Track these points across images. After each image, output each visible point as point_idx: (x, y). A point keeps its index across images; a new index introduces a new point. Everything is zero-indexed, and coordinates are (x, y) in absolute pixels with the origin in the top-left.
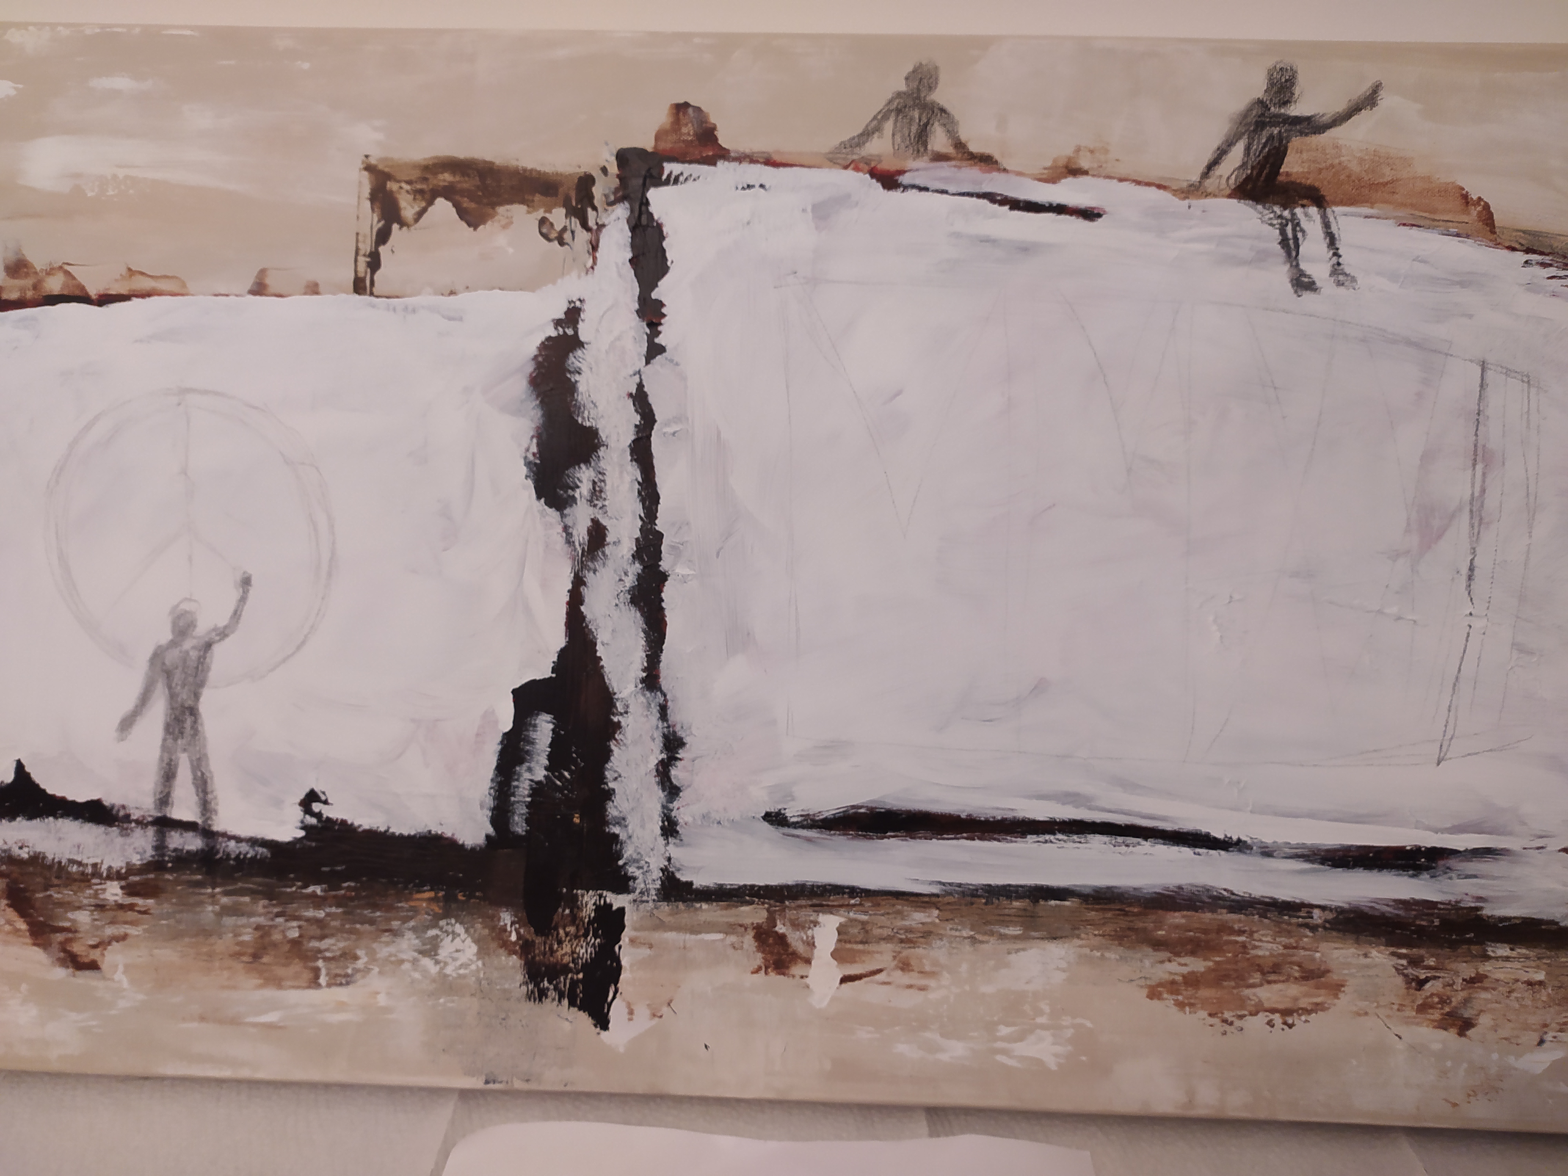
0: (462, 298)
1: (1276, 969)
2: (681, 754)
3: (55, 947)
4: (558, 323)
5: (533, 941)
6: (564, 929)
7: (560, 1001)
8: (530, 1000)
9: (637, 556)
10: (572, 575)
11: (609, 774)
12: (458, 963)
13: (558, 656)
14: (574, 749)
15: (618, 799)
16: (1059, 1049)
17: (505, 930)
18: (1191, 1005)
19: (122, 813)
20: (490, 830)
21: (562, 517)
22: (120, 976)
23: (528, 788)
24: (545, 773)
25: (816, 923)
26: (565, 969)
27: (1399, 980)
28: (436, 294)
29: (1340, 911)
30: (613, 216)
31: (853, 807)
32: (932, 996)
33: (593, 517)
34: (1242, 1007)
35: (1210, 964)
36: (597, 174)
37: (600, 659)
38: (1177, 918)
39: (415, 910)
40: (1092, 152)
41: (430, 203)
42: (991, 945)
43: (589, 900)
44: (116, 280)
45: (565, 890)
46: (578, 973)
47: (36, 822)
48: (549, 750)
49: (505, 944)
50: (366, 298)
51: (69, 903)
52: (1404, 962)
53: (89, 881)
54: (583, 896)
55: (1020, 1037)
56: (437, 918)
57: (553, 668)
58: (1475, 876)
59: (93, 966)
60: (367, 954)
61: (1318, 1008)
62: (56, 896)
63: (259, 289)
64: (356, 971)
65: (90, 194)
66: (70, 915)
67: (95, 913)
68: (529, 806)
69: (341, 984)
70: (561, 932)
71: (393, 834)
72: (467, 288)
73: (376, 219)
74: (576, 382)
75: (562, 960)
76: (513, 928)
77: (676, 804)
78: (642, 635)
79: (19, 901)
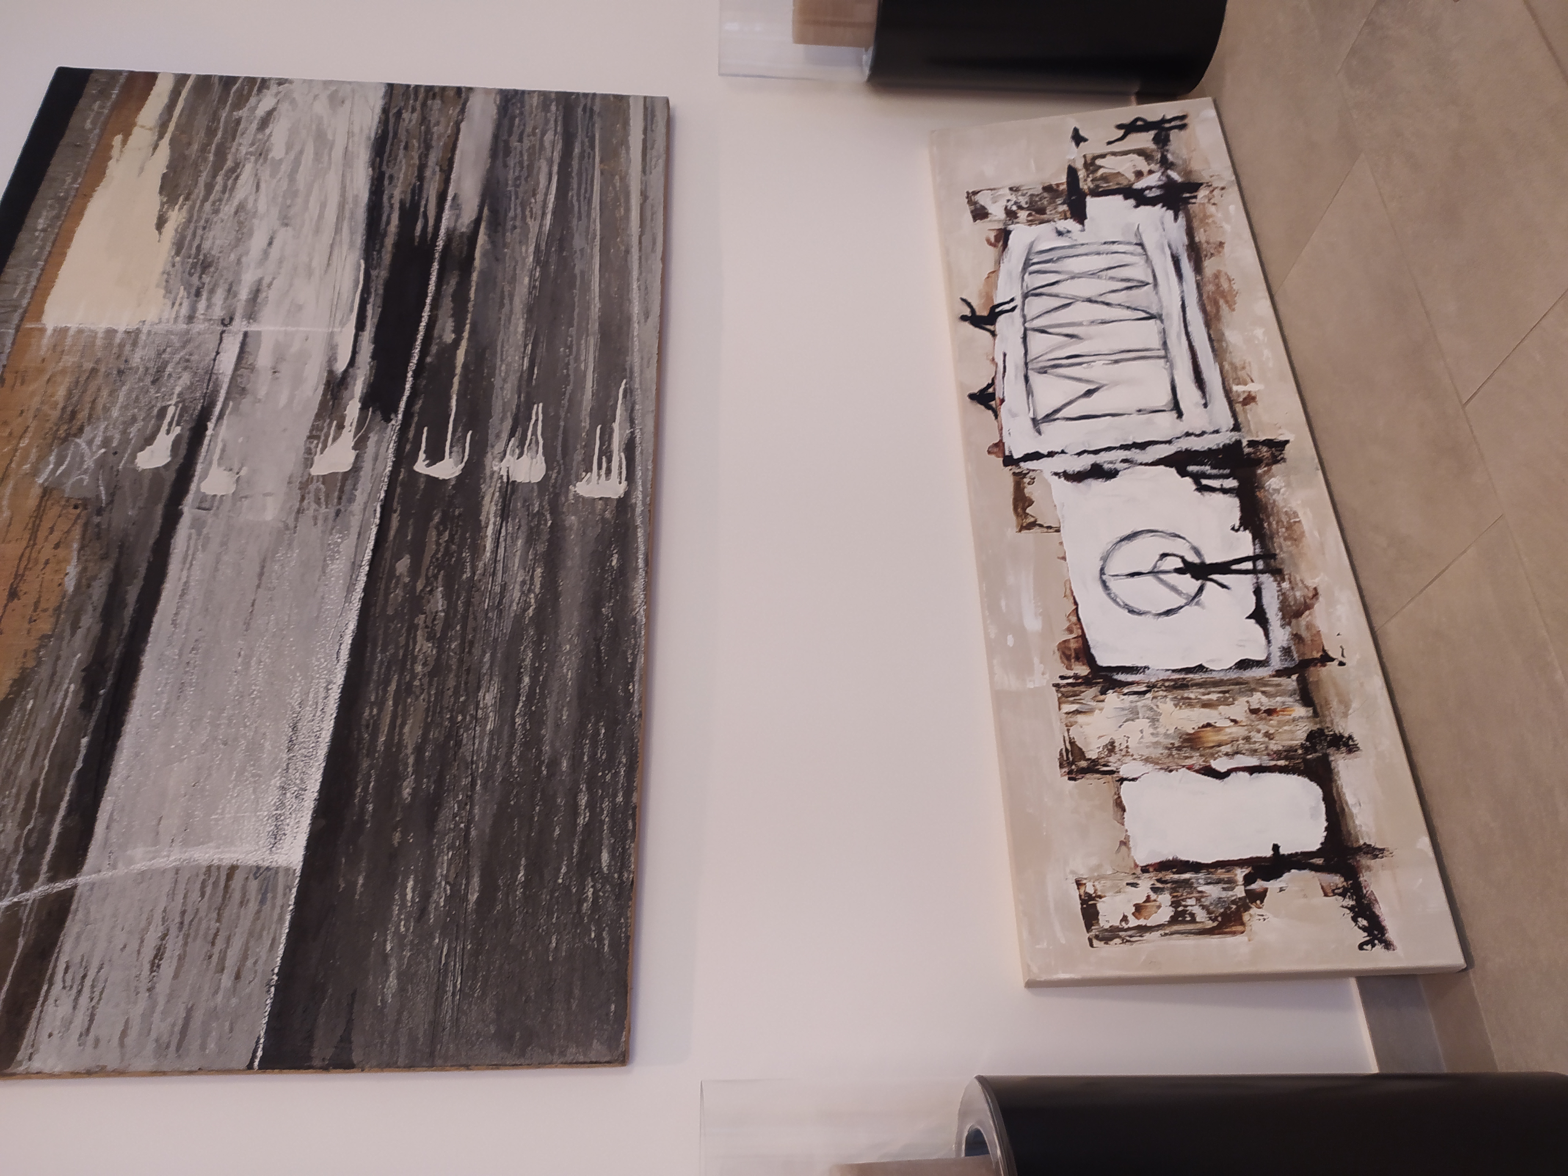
0: (1056, 503)
1: (1217, 285)
2: (1191, 432)
3: (1312, 602)
4: (1060, 477)
5: (1265, 463)
7: (1283, 454)
8: (1286, 461)
9: (1129, 450)
10: (1140, 466)
11: (1203, 450)
12: (1279, 483)
13: (1168, 467)
14: (1197, 460)
15: (1210, 446)
16: (1259, 329)
17: (1264, 471)
18: (1234, 301)
19: (1256, 585)
20: (1231, 478)
21: (1121, 471)
22: (1317, 580)
24: (1206, 467)
25: (1237, 391)
26: (1272, 454)
27: (1212, 258)
28: (1056, 511)
29: (1196, 274)
30: (1024, 466)
31: (1196, 386)
32: (1251, 360)
33: (1119, 463)
34: (1231, 290)
35: (1220, 299)
36: (1012, 471)
37: (1165, 456)
38: (1208, 308)
39: (1264, 496)
40: (987, 357)
41: (1028, 514)
42: (1231, 348)
43: (1247, 450)
44: (1068, 601)
45: (1246, 457)
46: (1273, 450)
47: (1267, 611)
48: (1199, 466)
49: (1269, 471)
50: (1062, 529)
51: (1294, 599)
52: (1207, 258)
53: (1284, 593)
54: (1246, 452)
55: (1257, 338)
56: (1265, 491)
58: (1177, 249)
59: (1315, 589)
60: (1284, 508)
61: (1226, 274)
62: (1293, 603)
63: (1064, 558)
64: (1291, 511)
65: (1041, 610)
66: (1299, 598)
67: (1295, 590)
68: (1220, 469)
69: (1297, 514)
70: (1260, 456)
71: (1240, 506)
72: (1053, 502)
73: (1036, 528)
74: (1077, 471)
75: (1270, 455)
76: (1263, 469)
77: (1208, 431)
78: (1154, 446)
79: (1298, 614)
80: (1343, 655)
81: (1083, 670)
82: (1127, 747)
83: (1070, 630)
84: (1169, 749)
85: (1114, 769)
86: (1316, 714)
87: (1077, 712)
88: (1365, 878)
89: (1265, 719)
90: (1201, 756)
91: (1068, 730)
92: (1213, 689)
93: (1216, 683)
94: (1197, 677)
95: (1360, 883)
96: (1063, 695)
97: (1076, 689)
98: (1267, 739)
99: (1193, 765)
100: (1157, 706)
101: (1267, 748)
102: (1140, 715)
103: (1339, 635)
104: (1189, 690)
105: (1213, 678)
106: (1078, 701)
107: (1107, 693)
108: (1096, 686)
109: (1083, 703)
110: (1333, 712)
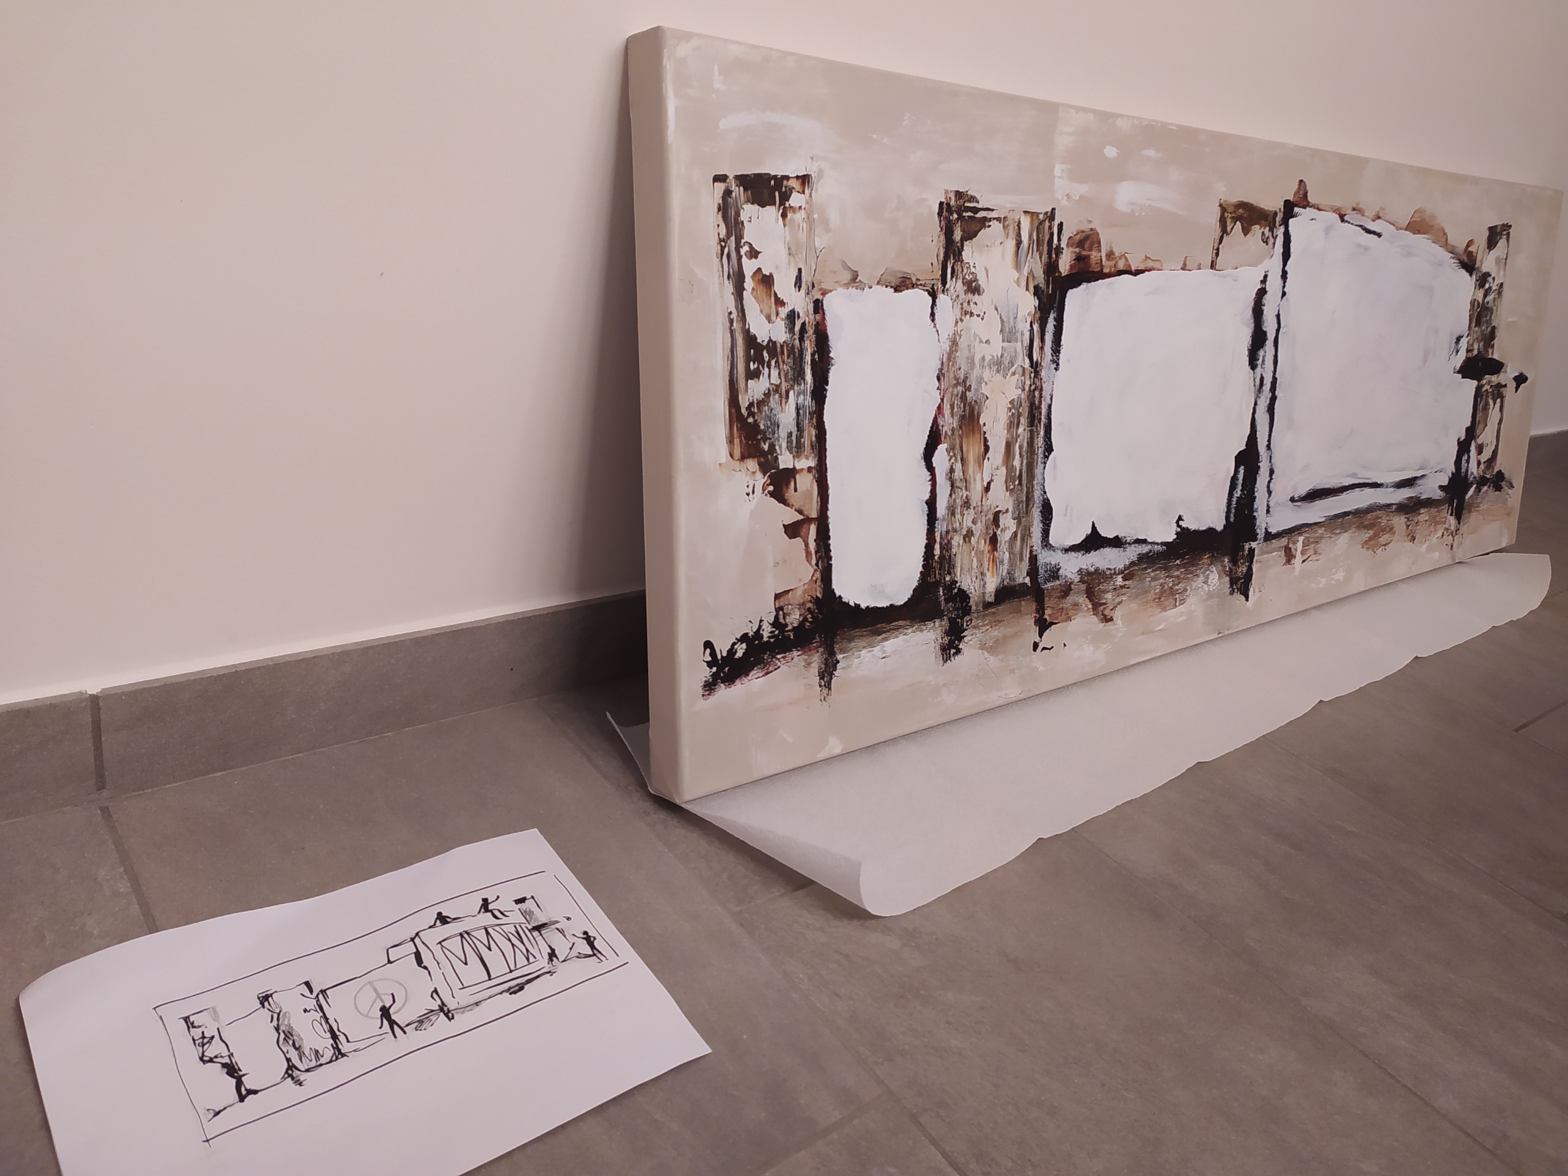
0: (1238, 270)
1: (1385, 529)
2: (1273, 476)
3: (1100, 613)
4: (1261, 283)
5: (1232, 569)
6: (1240, 561)
7: (1237, 593)
8: (1229, 595)
9: (1270, 389)
10: (1254, 401)
11: (1255, 490)
12: (1213, 584)
13: (1246, 439)
15: (1257, 500)
16: (1344, 574)
17: (1225, 566)
18: (1369, 548)
19: (1124, 540)
20: (1224, 522)
21: (1254, 374)
22: (1119, 622)
23: (1236, 500)
24: (1240, 492)
25: (1298, 541)
26: (1238, 579)
27: (1405, 527)
28: (1231, 269)
29: (1398, 504)
30: (1280, 231)
31: (1309, 490)
32: (1321, 562)
33: (1261, 373)
34: (1378, 546)
35: (1374, 532)
36: (1278, 211)
38: (1368, 516)
39: (1203, 564)
40: (1384, 209)
41: (1235, 224)
43: (1246, 547)
44: (1140, 262)
45: (1240, 544)
46: (1242, 579)
47: (1097, 552)
48: (1241, 482)
49: (1225, 572)
50: (1213, 271)
51: (1106, 590)
52: (1406, 520)
53: (1112, 577)
54: (1245, 545)
55: (1336, 572)
56: (1209, 565)
58: (1420, 485)
59: (1111, 619)
60: (1190, 588)
61: (1391, 541)
62: (1102, 587)
63: (1184, 267)
64: (1187, 596)
66: (1105, 596)
67: (1113, 593)
68: (1234, 508)
69: (1183, 604)
70: (1238, 563)
71: (1201, 530)
72: (1240, 266)
73: (1220, 232)
74: (1263, 310)
75: (1238, 575)
76: (1228, 565)
77: (1270, 499)
78: (1268, 425)
79: (1090, 594)
80: (1044, 649)
81: (1065, 264)
82: (972, 314)
83: (1110, 255)
84: (964, 381)
85: (947, 286)
86: (987, 605)
87: (1019, 243)
88: (796, 658)
89: (987, 533)
90: (953, 430)
91: (998, 219)
92: (1025, 462)
93: (1031, 467)
94: (1040, 441)
95: (790, 651)
96: (1041, 223)
97: (1046, 248)
98: (964, 532)
99: (943, 416)
100: (1014, 374)
101: (955, 531)
102: (1006, 344)
103: (1065, 645)
104: (1028, 427)
105: (1037, 464)
106: (1031, 245)
107: (1036, 297)
108: (1045, 280)
109: (1028, 253)
110: (987, 630)
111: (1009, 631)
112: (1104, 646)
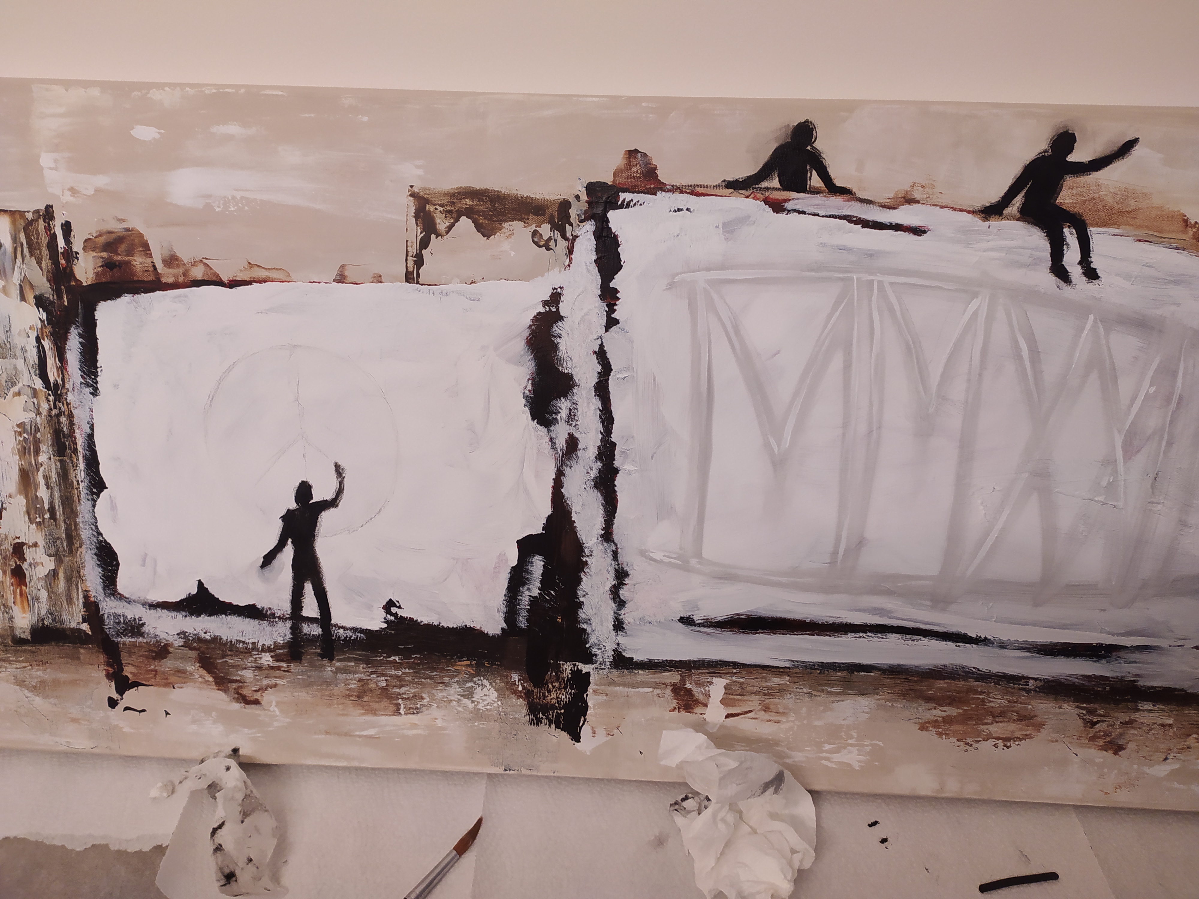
0: (480, 286)
1: (1002, 714)
2: (627, 581)
3: (232, 691)
4: (545, 303)
5: (533, 691)
6: (552, 684)
7: (550, 725)
8: (531, 724)
9: (599, 457)
10: (556, 469)
11: (580, 593)
12: (486, 703)
13: (547, 520)
14: (557, 577)
15: (586, 607)
16: (861, 758)
17: (515, 684)
18: (946, 734)
19: (269, 612)
20: (504, 626)
21: (548, 432)
22: (273, 708)
23: (528, 600)
24: (539, 592)
25: (711, 683)
26: (553, 707)
27: (1080, 722)
28: (461, 283)
29: (1046, 681)
30: (584, 230)
31: (737, 614)
32: (783, 726)
33: (569, 432)
34: (979, 736)
35: (961, 711)
36: (572, 200)
37: (574, 522)
38: (942, 684)
39: (458, 672)
40: (923, 186)
41: (457, 220)
42: (822, 698)
43: (567, 668)
44: (241, 270)
45: (552, 661)
46: (560, 710)
47: (215, 618)
48: (541, 578)
49: (515, 692)
50: (414, 286)
51: (239, 666)
52: (1084, 712)
53: (250, 653)
54: (563, 665)
55: (837, 751)
56: (472, 676)
57: (543, 527)
58: (1135, 662)
59: (257, 702)
60: (429, 696)
61: (1026, 737)
62: (230, 661)
63: (341, 279)
64: (423, 705)
65: (217, 210)
66: (239, 672)
67: (256, 671)
68: (528, 611)
69: (414, 713)
70: (550, 686)
71: (443, 626)
72: (483, 279)
73: (419, 231)
74: (558, 343)
75: (551, 702)
76: (520, 683)
77: (623, 612)
78: (602, 507)
79: (207, 664)
80: (127, 709)
81: (85, 271)
83: (171, 261)
86: (19, 642)
89: (5, 564)
92: (57, 495)
93: (69, 503)
94: (80, 473)
96: (30, 223)
97: (45, 252)
100: (19, 394)
103: (167, 713)
104: (54, 456)
105: (79, 500)
106: (19, 249)
107: (41, 310)
108: (53, 290)
109: (16, 258)
110: (25, 667)
111: (62, 676)
112: (246, 731)
